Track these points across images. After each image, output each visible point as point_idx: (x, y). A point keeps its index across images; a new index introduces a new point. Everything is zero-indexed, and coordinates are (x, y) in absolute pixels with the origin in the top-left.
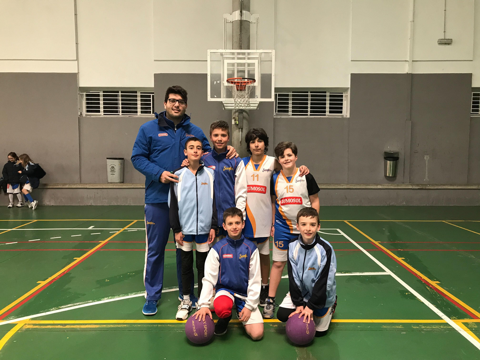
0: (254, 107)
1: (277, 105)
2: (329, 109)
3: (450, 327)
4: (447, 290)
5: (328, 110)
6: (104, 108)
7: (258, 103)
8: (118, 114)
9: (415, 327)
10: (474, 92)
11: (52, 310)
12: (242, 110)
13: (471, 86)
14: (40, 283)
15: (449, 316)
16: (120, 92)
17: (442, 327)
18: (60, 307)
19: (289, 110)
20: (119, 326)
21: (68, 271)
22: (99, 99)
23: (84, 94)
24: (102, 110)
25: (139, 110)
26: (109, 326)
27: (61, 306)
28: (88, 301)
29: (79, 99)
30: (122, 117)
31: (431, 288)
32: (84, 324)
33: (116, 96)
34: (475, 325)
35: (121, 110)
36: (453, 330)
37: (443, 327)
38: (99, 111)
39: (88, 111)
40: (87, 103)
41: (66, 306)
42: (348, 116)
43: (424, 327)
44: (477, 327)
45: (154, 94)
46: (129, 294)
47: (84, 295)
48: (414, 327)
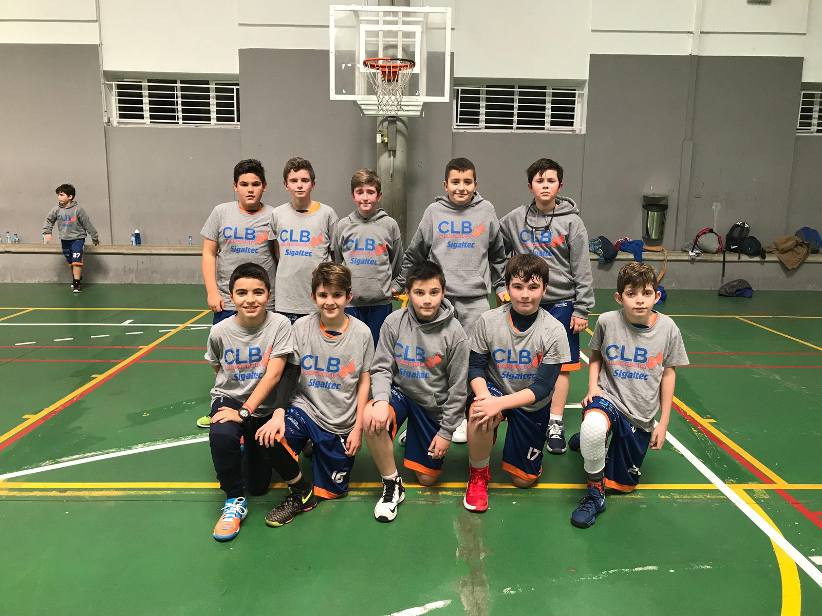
0: (415, 112)
1: (459, 109)
2: (550, 118)
3: (722, 497)
4: (725, 434)
5: (548, 119)
6: (151, 110)
7: (421, 104)
8: (176, 121)
9: (663, 497)
10: (804, 90)
11: (44, 464)
12: (395, 117)
13: (801, 80)
14: (28, 419)
15: (724, 479)
16: (178, 82)
17: (708, 496)
18: (59, 460)
19: (480, 119)
20: (159, 493)
21: (79, 398)
22: (141, 95)
23: (114, 85)
24: (147, 114)
25: (213, 115)
26: (141, 493)
27: (60, 458)
28: (109, 449)
29: (103, 93)
30: (182, 128)
31: (699, 431)
32: (97, 490)
33: (172, 89)
34: (765, 495)
35: (180, 115)
36: (728, 500)
37: (710, 497)
38: (142, 117)
39: (121, 116)
40: (120, 101)
41: (69, 458)
42: (584, 132)
43: (678, 497)
44: (768, 497)
45: (238, 87)
46: (182, 439)
47: (104, 439)
48: (661, 497)
